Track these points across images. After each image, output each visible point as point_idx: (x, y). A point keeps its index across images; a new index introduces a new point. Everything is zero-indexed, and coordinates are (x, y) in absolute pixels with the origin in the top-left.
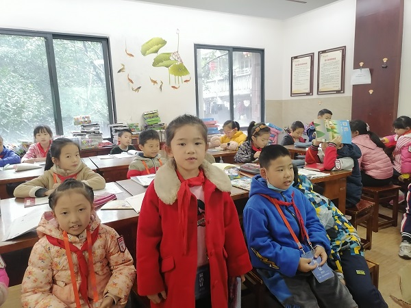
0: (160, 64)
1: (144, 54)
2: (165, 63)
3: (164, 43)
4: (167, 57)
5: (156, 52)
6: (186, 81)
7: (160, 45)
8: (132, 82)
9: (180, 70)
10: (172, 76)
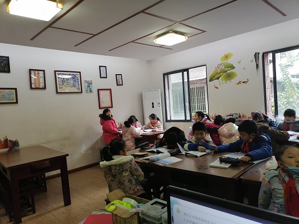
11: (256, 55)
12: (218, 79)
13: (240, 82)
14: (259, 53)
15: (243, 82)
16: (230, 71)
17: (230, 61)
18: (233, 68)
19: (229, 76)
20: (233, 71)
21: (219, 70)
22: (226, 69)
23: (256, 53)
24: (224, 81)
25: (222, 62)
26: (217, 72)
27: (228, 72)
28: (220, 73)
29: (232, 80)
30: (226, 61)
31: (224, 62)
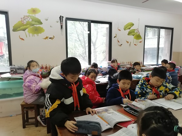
0: (131, 34)
1: (125, 30)
2: (133, 34)
3: (133, 25)
4: (133, 31)
5: (130, 29)
6: (140, 42)
7: (131, 26)
8: (119, 42)
9: (138, 37)
10: (135, 40)
12: (24, 30)
14: (63, 17)
15: (50, 38)
16: (38, 26)
17: (38, 16)
18: (41, 23)
19: (37, 31)
20: (41, 26)
21: (25, 21)
22: (33, 23)
23: (61, 16)
24: (31, 34)
25: (28, 15)
26: (23, 23)
27: (36, 25)
28: (26, 25)
29: (39, 34)
30: (34, 15)
31: (31, 15)
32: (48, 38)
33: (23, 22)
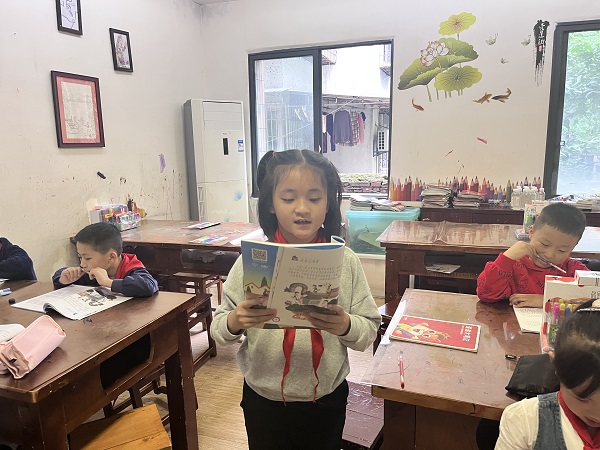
11: (540, 29)
12: (425, 82)
13: (486, 97)
14: (547, 24)
15: (495, 98)
16: (463, 65)
17: (465, 36)
18: (474, 56)
19: (460, 79)
20: (472, 64)
21: (430, 58)
22: (452, 58)
23: (540, 22)
24: (442, 92)
25: (441, 36)
26: (424, 65)
27: (457, 65)
28: (432, 67)
29: (465, 90)
30: (455, 36)
31: (447, 37)
32: (490, 99)
33: (424, 61)
